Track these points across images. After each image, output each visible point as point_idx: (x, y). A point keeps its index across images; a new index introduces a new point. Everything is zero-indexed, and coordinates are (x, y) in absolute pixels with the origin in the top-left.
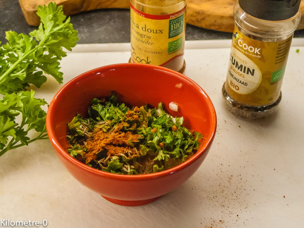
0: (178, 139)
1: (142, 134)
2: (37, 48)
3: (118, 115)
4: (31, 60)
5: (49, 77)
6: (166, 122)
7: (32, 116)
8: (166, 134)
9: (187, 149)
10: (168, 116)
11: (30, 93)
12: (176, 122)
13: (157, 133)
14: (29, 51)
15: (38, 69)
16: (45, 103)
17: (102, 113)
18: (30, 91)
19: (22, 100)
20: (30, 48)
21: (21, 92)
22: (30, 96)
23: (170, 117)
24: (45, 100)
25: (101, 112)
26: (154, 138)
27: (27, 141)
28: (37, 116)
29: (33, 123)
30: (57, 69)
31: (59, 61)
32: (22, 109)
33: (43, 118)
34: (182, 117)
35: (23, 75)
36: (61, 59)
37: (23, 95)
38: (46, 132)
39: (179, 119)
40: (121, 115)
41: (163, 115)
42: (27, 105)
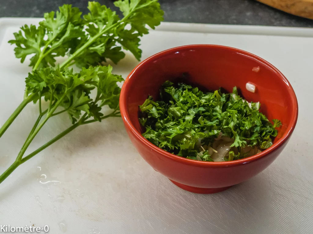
0: (256, 126)
1: (217, 119)
2: (119, 23)
3: (193, 99)
4: (111, 35)
5: (128, 53)
6: (242, 106)
7: (107, 92)
8: (244, 119)
9: (264, 136)
10: (244, 101)
11: (108, 68)
12: (252, 108)
13: (233, 118)
14: (110, 26)
15: (118, 44)
16: (122, 79)
17: (175, 97)
18: (107, 66)
19: (98, 75)
20: (111, 23)
21: (98, 67)
22: (107, 72)
23: (245, 102)
24: (122, 77)
25: (175, 95)
26: (230, 124)
27: (101, 117)
28: (113, 93)
29: (107, 99)
30: (137, 45)
31: (139, 37)
32: (98, 84)
33: (118, 95)
34: (259, 102)
35: (102, 49)
36: (142, 36)
37: (100, 70)
38: (119, 110)
39: (255, 104)
40: (196, 100)
41: (238, 100)
42: (103, 80)
